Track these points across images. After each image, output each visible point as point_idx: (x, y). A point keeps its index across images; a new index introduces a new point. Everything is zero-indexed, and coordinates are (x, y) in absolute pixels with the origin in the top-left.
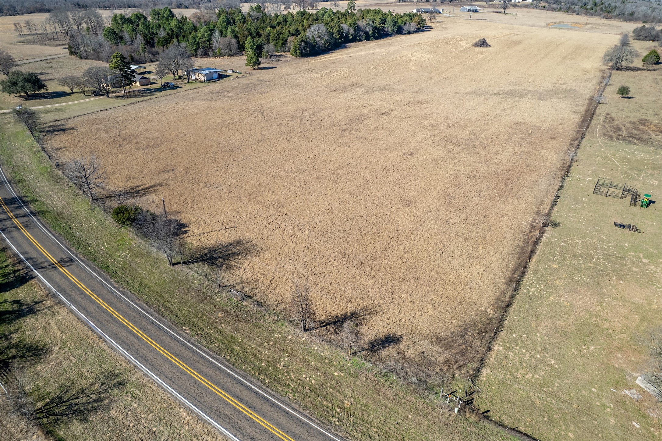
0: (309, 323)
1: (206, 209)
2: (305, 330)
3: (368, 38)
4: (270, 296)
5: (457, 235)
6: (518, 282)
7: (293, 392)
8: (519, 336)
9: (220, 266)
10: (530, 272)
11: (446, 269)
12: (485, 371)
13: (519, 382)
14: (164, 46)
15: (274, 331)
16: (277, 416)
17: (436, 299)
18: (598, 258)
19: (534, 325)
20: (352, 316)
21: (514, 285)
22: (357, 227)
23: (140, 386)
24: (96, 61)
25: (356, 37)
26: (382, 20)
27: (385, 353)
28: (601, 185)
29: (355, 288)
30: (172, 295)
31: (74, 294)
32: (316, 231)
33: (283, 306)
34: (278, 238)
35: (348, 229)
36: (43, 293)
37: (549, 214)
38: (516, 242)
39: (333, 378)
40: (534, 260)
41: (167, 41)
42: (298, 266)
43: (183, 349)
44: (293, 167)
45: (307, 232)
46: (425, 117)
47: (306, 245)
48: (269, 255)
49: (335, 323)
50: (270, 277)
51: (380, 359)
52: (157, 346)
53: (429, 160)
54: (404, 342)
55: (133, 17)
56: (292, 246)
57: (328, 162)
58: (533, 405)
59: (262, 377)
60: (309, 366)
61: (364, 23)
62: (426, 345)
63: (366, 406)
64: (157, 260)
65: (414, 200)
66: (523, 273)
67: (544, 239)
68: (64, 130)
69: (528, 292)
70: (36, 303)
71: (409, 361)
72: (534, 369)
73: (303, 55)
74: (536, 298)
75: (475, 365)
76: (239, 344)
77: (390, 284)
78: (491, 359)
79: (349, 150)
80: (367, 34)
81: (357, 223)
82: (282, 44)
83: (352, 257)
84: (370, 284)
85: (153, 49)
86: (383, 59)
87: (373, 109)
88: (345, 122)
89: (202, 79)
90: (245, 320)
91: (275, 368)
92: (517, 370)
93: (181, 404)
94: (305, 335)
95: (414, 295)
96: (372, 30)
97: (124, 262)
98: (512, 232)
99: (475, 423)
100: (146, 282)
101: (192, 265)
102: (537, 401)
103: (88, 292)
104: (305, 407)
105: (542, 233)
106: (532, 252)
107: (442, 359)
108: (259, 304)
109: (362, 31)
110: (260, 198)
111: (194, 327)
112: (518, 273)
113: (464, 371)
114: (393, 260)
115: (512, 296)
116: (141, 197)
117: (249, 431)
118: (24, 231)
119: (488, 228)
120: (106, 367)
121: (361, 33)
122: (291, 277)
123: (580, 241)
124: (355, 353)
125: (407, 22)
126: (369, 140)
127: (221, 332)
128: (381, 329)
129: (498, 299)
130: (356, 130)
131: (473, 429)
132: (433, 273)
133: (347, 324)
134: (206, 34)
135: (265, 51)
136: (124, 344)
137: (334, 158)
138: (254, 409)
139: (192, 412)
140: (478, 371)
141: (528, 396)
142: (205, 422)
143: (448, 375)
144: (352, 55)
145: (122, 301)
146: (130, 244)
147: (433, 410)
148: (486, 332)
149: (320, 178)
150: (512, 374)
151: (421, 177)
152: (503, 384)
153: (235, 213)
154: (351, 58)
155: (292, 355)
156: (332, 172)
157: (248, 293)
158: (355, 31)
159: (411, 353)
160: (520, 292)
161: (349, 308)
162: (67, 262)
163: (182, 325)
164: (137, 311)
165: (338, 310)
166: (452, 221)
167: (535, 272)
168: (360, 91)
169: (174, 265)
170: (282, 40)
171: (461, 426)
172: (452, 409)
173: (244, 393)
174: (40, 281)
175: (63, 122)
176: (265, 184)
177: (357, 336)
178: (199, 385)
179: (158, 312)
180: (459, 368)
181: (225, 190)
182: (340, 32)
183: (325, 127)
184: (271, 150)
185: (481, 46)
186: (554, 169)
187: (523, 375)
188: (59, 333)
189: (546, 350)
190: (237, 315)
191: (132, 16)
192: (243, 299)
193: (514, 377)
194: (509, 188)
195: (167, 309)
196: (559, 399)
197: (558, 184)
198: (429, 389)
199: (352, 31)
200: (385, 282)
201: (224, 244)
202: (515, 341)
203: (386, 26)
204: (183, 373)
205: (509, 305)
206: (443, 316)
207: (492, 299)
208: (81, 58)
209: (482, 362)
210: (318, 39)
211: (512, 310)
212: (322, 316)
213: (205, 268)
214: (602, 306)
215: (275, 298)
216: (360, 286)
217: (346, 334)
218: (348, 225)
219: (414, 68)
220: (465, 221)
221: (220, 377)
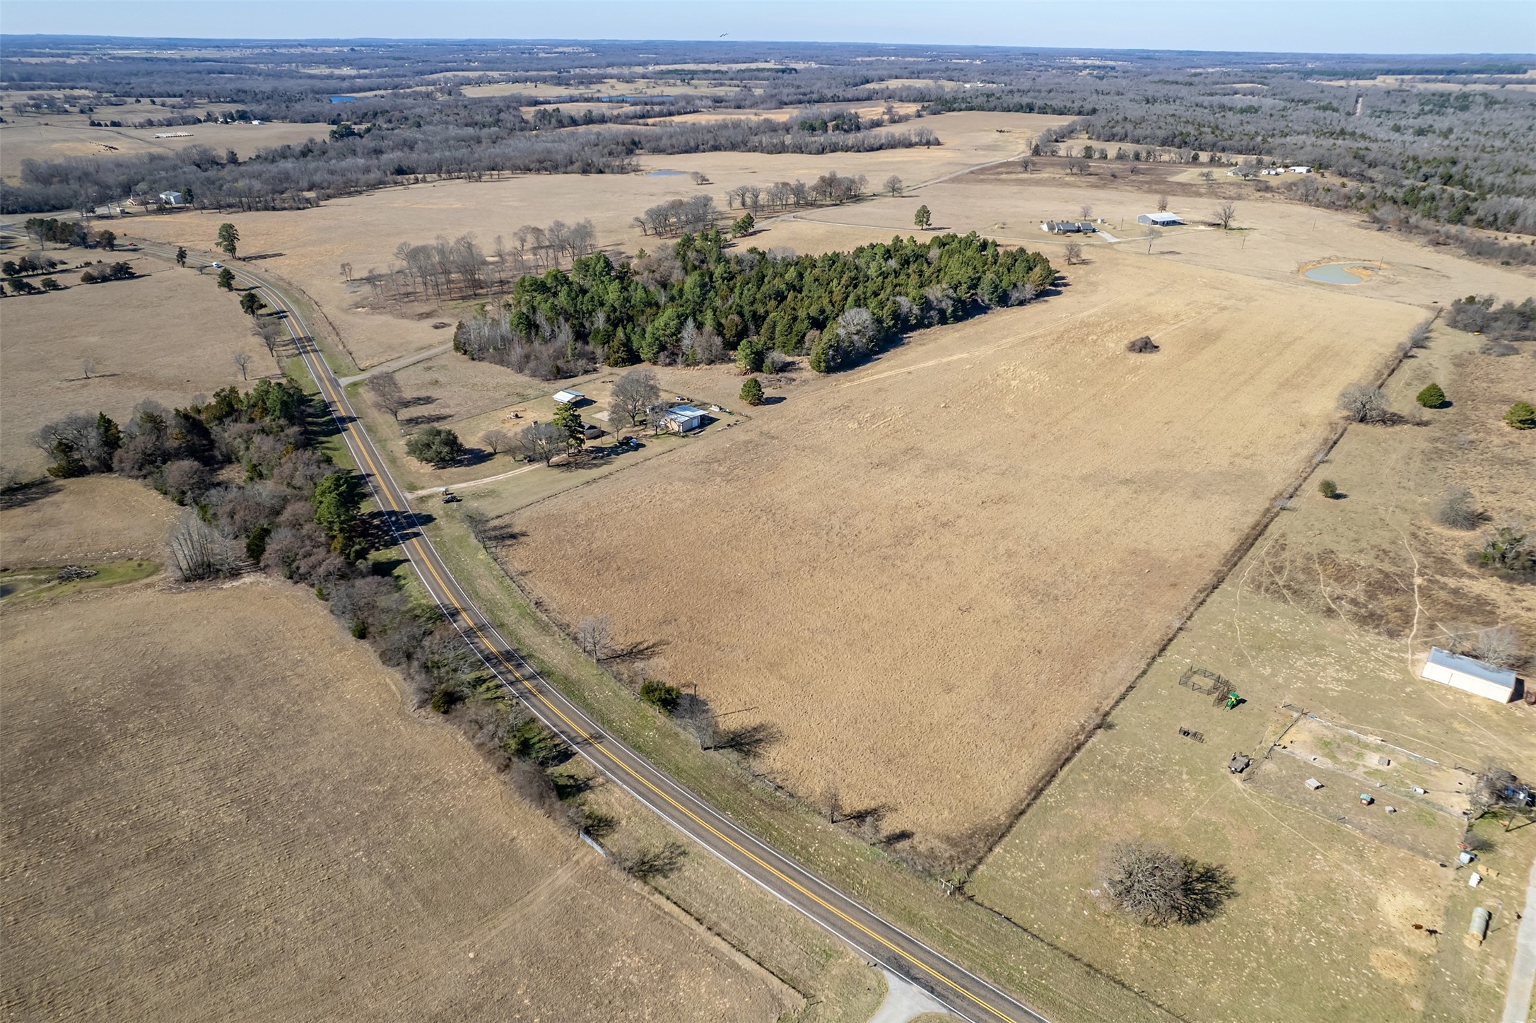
0: (837, 816)
1: (725, 682)
2: (833, 822)
3: (943, 321)
4: (800, 788)
5: (994, 734)
6: (1039, 792)
7: (823, 871)
8: (1021, 842)
9: (747, 753)
10: (1057, 781)
11: (972, 772)
12: (981, 868)
13: (1007, 879)
14: (604, 344)
15: (806, 821)
16: (811, 885)
17: (954, 803)
18: (1138, 771)
19: (1039, 834)
20: (872, 812)
21: (1033, 794)
22: (888, 717)
23: (703, 857)
24: (497, 366)
25: (923, 318)
26: (972, 280)
27: (899, 846)
28: (1195, 673)
29: (880, 786)
30: (709, 780)
31: (620, 773)
32: (845, 719)
33: (812, 799)
34: (805, 724)
35: (879, 719)
36: (592, 770)
37: (1107, 714)
38: (1056, 746)
39: (855, 862)
40: (1066, 769)
41: (609, 336)
42: (826, 759)
43: (730, 830)
44: (819, 624)
45: (835, 720)
46: (1003, 535)
47: (835, 735)
48: (796, 744)
49: (858, 817)
50: (799, 769)
51: (895, 851)
52: (707, 826)
53: (990, 621)
54: (916, 839)
55: (549, 280)
56: (820, 736)
57: (862, 617)
58: (1012, 895)
59: (797, 857)
60: (836, 852)
61: (939, 295)
62: (936, 843)
63: (879, 884)
64: (687, 743)
65: (958, 683)
66: (1049, 782)
67: (1089, 745)
68: (513, 536)
69: (1047, 801)
70: (589, 779)
71: (919, 854)
72: (1023, 869)
73: (831, 368)
74: (1052, 808)
75: (973, 862)
76: (776, 830)
77: (913, 784)
78: (990, 858)
79: (889, 597)
80: (942, 312)
81: (888, 711)
82: (796, 344)
83: (880, 752)
84: (895, 783)
85: (587, 348)
86: (964, 381)
87: (930, 514)
88: (886, 542)
89: (675, 427)
90: (779, 809)
91: (807, 851)
92: (1009, 869)
93: (738, 872)
94: (832, 826)
95: (935, 797)
96: (953, 305)
97: (654, 742)
98: (1056, 733)
99: (962, 903)
100: (681, 765)
101: (721, 751)
102: (1016, 893)
103: (633, 773)
104: (832, 881)
105: (1089, 736)
106: (1068, 760)
107: (947, 855)
108: (791, 796)
109: (934, 309)
110: (783, 671)
111: (734, 812)
112: (1043, 782)
113: (963, 866)
114: (920, 759)
115: (1029, 805)
116: (649, 658)
117: (791, 893)
118: (540, 696)
119: (1031, 727)
120: (671, 840)
121: (932, 313)
122: (819, 770)
123: (1128, 750)
124: (874, 844)
125: (1019, 284)
126: (918, 580)
127: (759, 818)
128: (899, 826)
129: (1013, 807)
130: (902, 558)
131: (959, 906)
132: (958, 776)
133: (869, 819)
134: (672, 323)
135: (768, 362)
136: (680, 823)
137: (869, 612)
138: (793, 879)
139: (747, 878)
140: (975, 867)
141: (1011, 889)
142: (757, 885)
143: (949, 868)
144: (912, 368)
145: (666, 783)
146: (655, 722)
147: (931, 891)
148: (992, 836)
149: (851, 645)
150: (1003, 872)
151: (973, 649)
152: (994, 879)
153: (757, 691)
154: (910, 377)
155: (821, 842)
156: (866, 635)
157: (780, 784)
158: (922, 310)
159: (922, 848)
160: (1038, 801)
161: (873, 805)
162: (599, 737)
163: (725, 810)
164: (682, 794)
165: (860, 806)
166: (993, 715)
167: (1063, 782)
168: (917, 466)
169: (705, 749)
170: (797, 335)
171: (950, 904)
172: (945, 891)
173: (785, 868)
174: (583, 757)
175: (506, 520)
176: (786, 650)
177: (877, 830)
178: (749, 859)
179: (701, 796)
180: (960, 863)
181: (741, 657)
182: (896, 315)
183: (861, 550)
184: (790, 593)
185: (1141, 351)
186: (1148, 643)
187: (1013, 873)
188: (622, 810)
189: (1041, 855)
190: (772, 804)
191: (547, 277)
192: (776, 790)
193: (1005, 874)
194: (1077, 671)
195: (708, 794)
196: (1035, 893)
197: (1143, 666)
198: (930, 875)
199: (916, 310)
200: (909, 782)
201: (750, 729)
202: (1016, 846)
203: (979, 291)
204: (734, 849)
205: (1022, 813)
206: (958, 819)
207: (1008, 807)
208: (473, 359)
209: (980, 861)
210: (856, 338)
211: (1024, 818)
212: (848, 811)
213: (734, 755)
214: (1111, 821)
215: (805, 790)
216: (885, 785)
217: (867, 828)
218: (879, 714)
219: (1010, 410)
220: (1007, 717)
221: (764, 854)
